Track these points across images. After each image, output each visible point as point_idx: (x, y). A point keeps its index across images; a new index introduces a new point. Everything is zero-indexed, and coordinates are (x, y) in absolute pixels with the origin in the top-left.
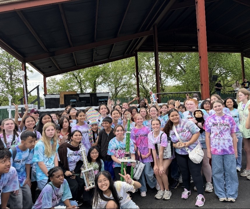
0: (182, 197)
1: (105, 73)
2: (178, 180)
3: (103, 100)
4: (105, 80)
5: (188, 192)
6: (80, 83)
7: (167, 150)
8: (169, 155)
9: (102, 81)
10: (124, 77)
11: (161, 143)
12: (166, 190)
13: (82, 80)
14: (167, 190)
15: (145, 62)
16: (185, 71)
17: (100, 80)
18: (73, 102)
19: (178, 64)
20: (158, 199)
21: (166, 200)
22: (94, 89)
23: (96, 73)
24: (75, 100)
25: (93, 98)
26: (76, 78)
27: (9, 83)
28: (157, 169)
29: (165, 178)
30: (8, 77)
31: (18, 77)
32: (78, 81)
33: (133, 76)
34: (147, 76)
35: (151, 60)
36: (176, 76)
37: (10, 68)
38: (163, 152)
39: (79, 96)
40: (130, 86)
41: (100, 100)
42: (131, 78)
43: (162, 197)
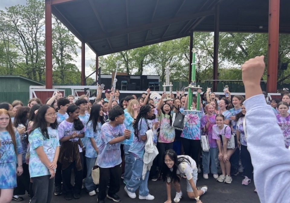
0: (243, 184)
1: (153, 52)
2: (238, 168)
3: (153, 83)
4: (152, 60)
5: (249, 179)
6: (127, 62)
7: (231, 142)
8: (233, 145)
9: (150, 61)
10: (174, 57)
11: (226, 135)
12: (227, 176)
13: (129, 58)
14: (229, 176)
15: (199, 41)
16: (246, 53)
17: (147, 60)
18: (124, 83)
19: (239, 44)
20: (219, 182)
21: (227, 183)
22: (141, 70)
23: (144, 53)
24: (126, 82)
25: (143, 80)
26: (124, 56)
27: (60, 58)
28: (221, 156)
29: (228, 165)
30: (59, 52)
31: (68, 53)
32: (125, 60)
33: (184, 56)
34: (199, 57)
35: (206, 39)
36: (234, 58)
37: (61, 44)
38: (227, 143)
39: (130, 78)
40: (180, 67)
41: (150, 83)
42: (181, 58)
43: (224, 181)
